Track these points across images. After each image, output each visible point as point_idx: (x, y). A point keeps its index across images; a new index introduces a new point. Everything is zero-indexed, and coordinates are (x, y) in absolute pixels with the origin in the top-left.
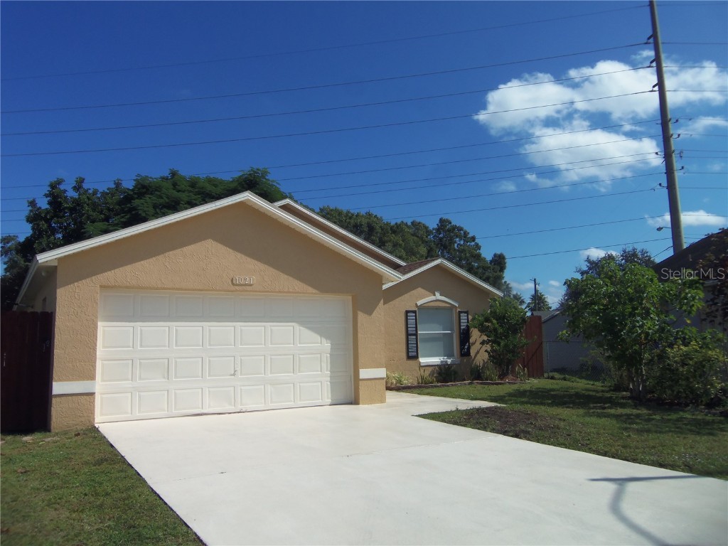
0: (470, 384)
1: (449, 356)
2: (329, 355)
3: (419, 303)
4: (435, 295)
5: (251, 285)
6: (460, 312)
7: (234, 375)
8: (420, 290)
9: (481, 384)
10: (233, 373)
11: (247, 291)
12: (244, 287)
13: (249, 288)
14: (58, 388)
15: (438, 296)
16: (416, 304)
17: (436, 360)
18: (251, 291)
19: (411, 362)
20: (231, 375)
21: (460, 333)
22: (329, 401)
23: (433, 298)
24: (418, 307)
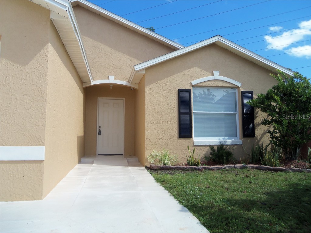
0: (242, 168)
1: (230, 136)
3: (194, 83)
4: (213, 75)
6: (243, 93)
8: (196, 69)
9: (257, 168)
15: (217, 75)
16: (191, 83)
17: (215, 141)
19: (185, 142)
21: (243, 114)
23: (211, 78)
24: (193, 86)
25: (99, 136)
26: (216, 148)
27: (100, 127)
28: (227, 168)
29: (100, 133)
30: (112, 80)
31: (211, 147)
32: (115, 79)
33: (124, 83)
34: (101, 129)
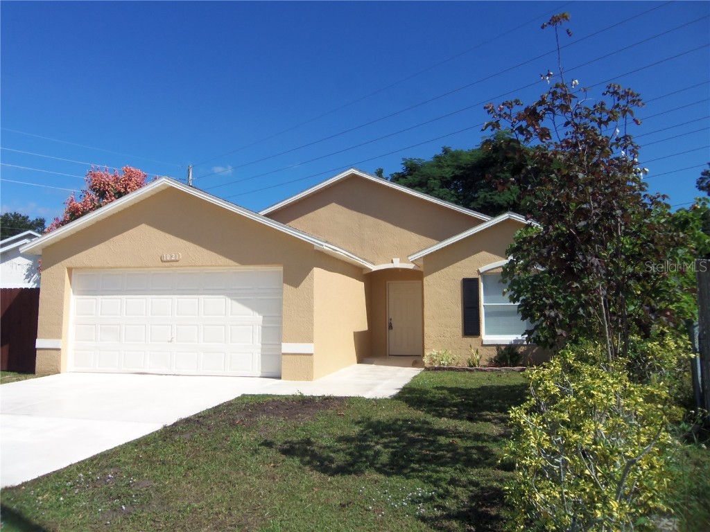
2: (261, 327)
3: (482, 270)
4: (507, 258)
5: (177, 261)
7: (171, 341)
8: (484, 254)
10: (170, 340)
11: (174, 266)
12: (172, 263)
13: (175, 264)
14: (40, 343)
16: (478, 271)
18: (177, 267)
19: (470, 340)
20: (169, 342)
22: (259, 374)
23: (504, 262)
24: (481, 274)
25: (390, 331)
26: (503, 348)
27: (391, 319)
28: (504, 371)
29: (391, 327)
30: (397, 264)
31: (498, 346)
32: (401, 262)
33: (411, 266)
34: (393, 322)
